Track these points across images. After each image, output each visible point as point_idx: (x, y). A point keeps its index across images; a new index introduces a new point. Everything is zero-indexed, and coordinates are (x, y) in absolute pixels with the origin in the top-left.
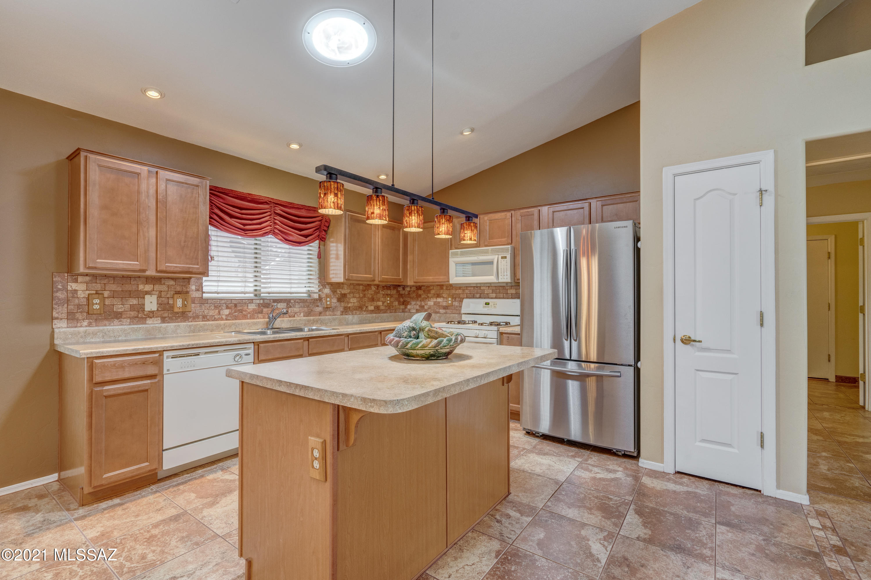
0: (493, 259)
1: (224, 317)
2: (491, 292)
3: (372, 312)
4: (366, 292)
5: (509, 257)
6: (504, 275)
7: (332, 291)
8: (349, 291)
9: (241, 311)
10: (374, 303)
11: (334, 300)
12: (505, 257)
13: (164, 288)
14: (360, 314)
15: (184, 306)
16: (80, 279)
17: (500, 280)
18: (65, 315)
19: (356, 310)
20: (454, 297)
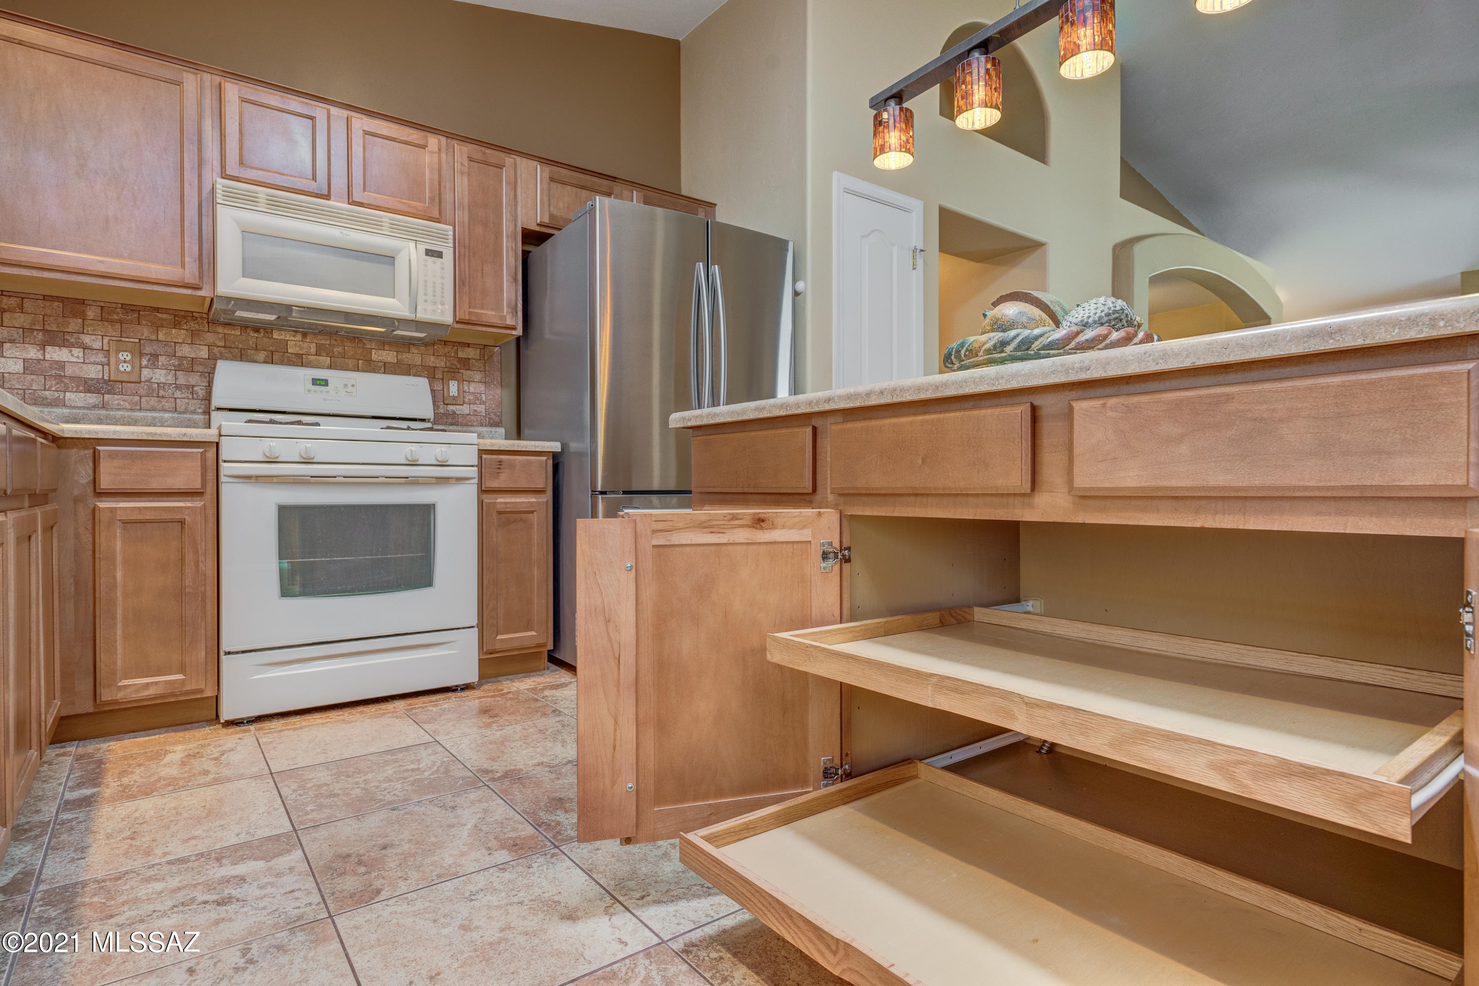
0: (399, 251)
2: (313, 350)
5: (448, 254)
6: (435, 303)
12: (439, 255)
17: (422, 316)
20: (148, 349)
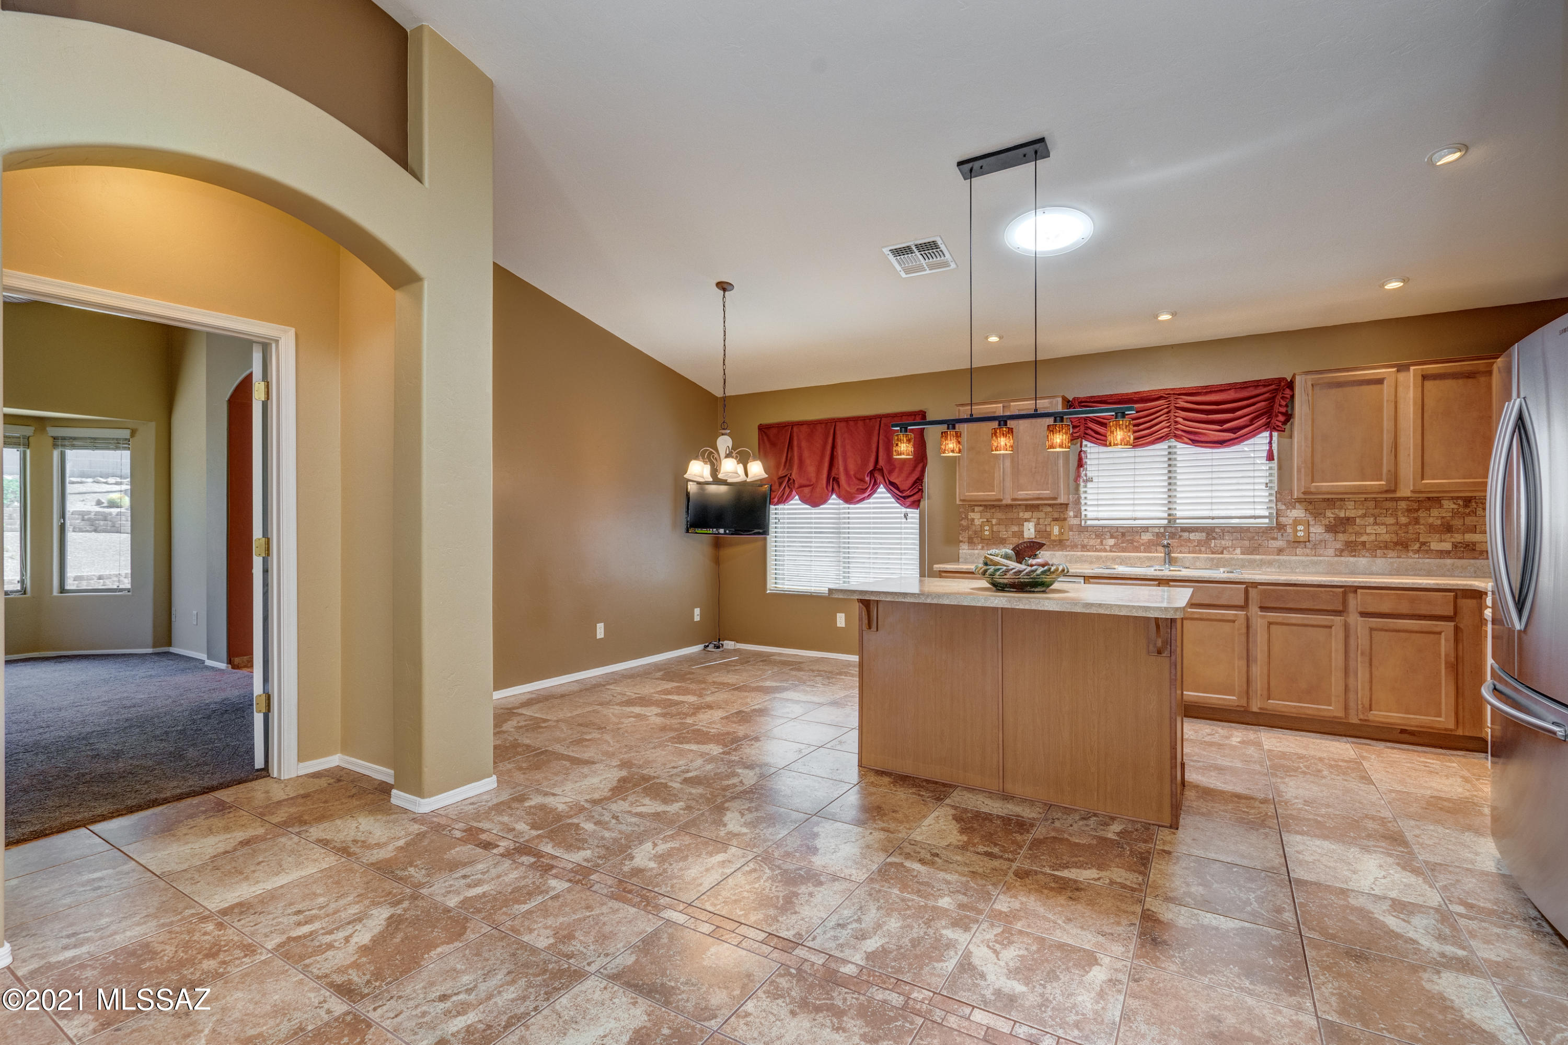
1: (1108, 548)
3: (1443, 554)
4: (1421, 514)
7: (1311, 513)
8: (1360, 512)
9: (1131, 542)
10: (1452, 537)
11: (1317, 530)
13: (1042, 515)
14: (1399, 557)
15: (1061, 533)
16: (976, 509)
18: (966, 539)
19: (1386, 548)
